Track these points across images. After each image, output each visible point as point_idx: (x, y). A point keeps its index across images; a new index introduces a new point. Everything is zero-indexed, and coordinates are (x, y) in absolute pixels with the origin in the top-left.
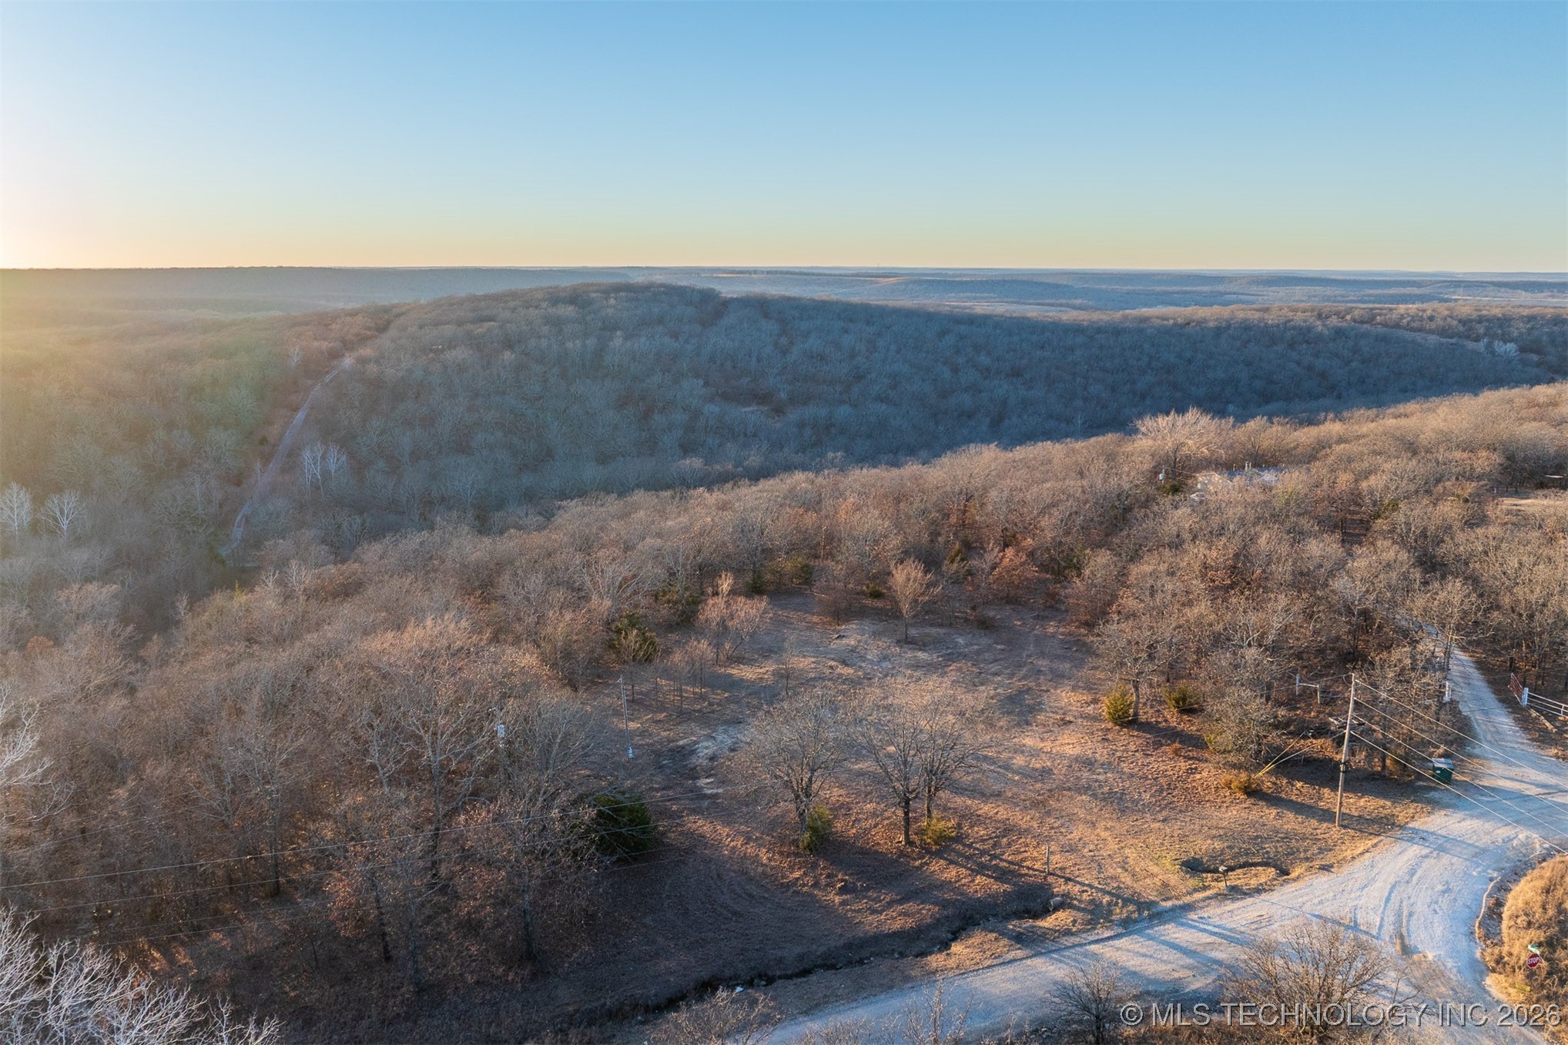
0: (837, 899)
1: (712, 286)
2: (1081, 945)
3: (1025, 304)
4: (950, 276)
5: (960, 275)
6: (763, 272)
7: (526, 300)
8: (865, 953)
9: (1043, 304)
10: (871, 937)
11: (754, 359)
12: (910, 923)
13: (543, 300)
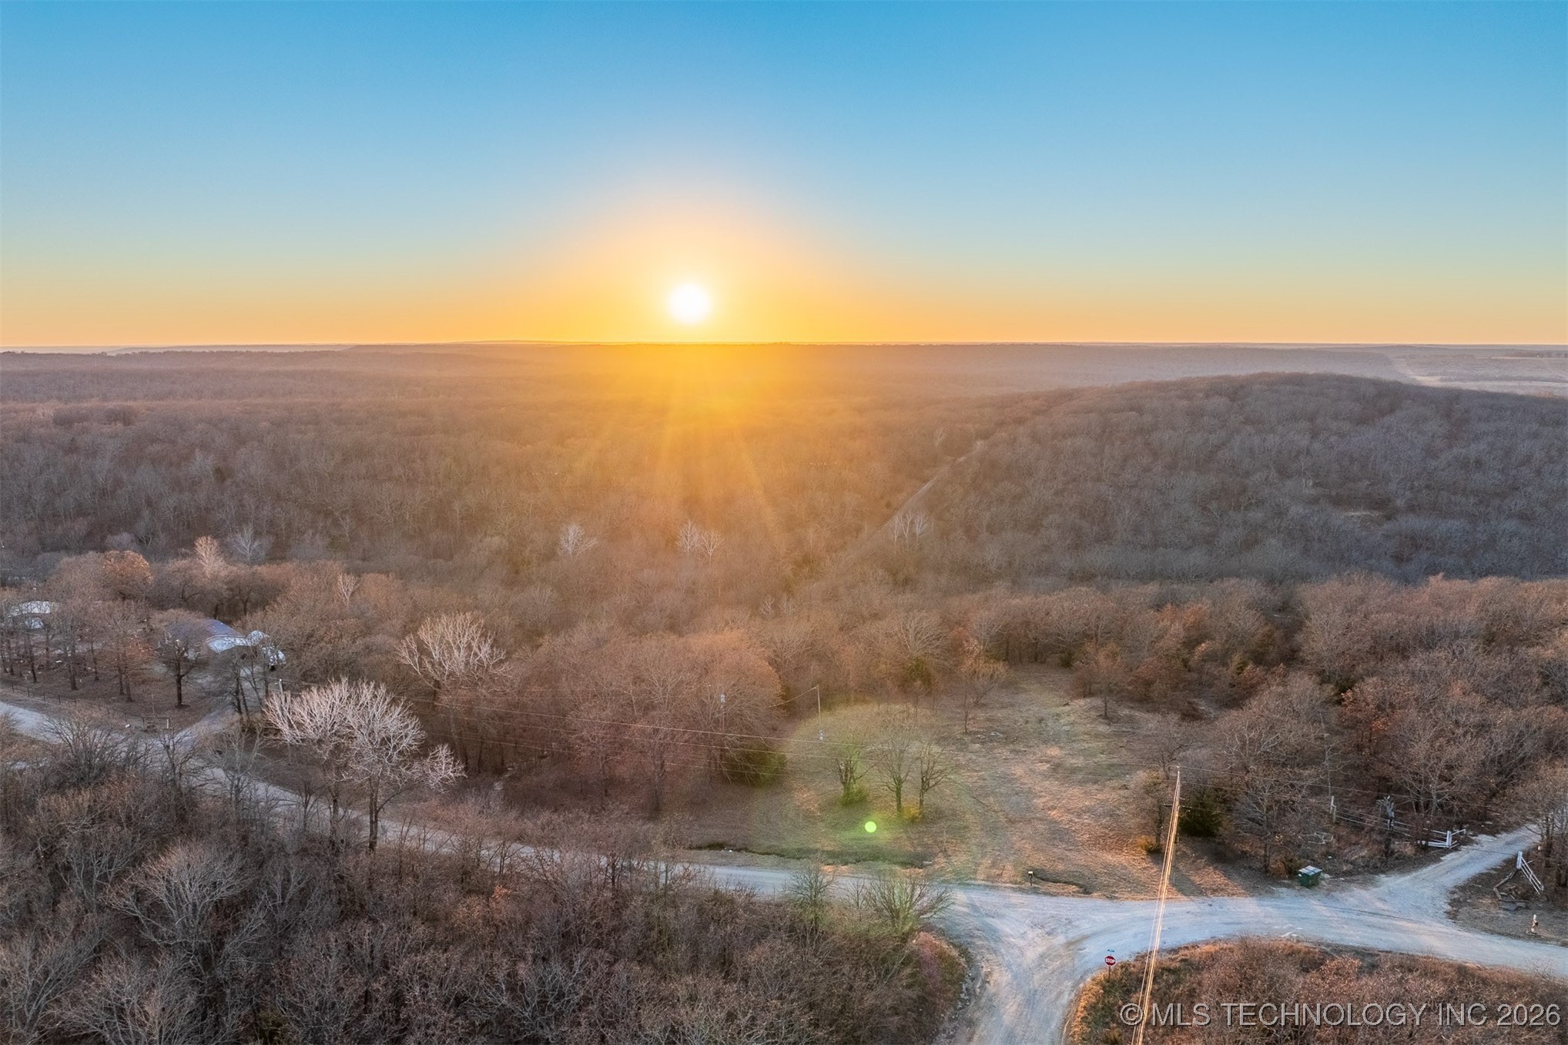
6: (1560, 354)
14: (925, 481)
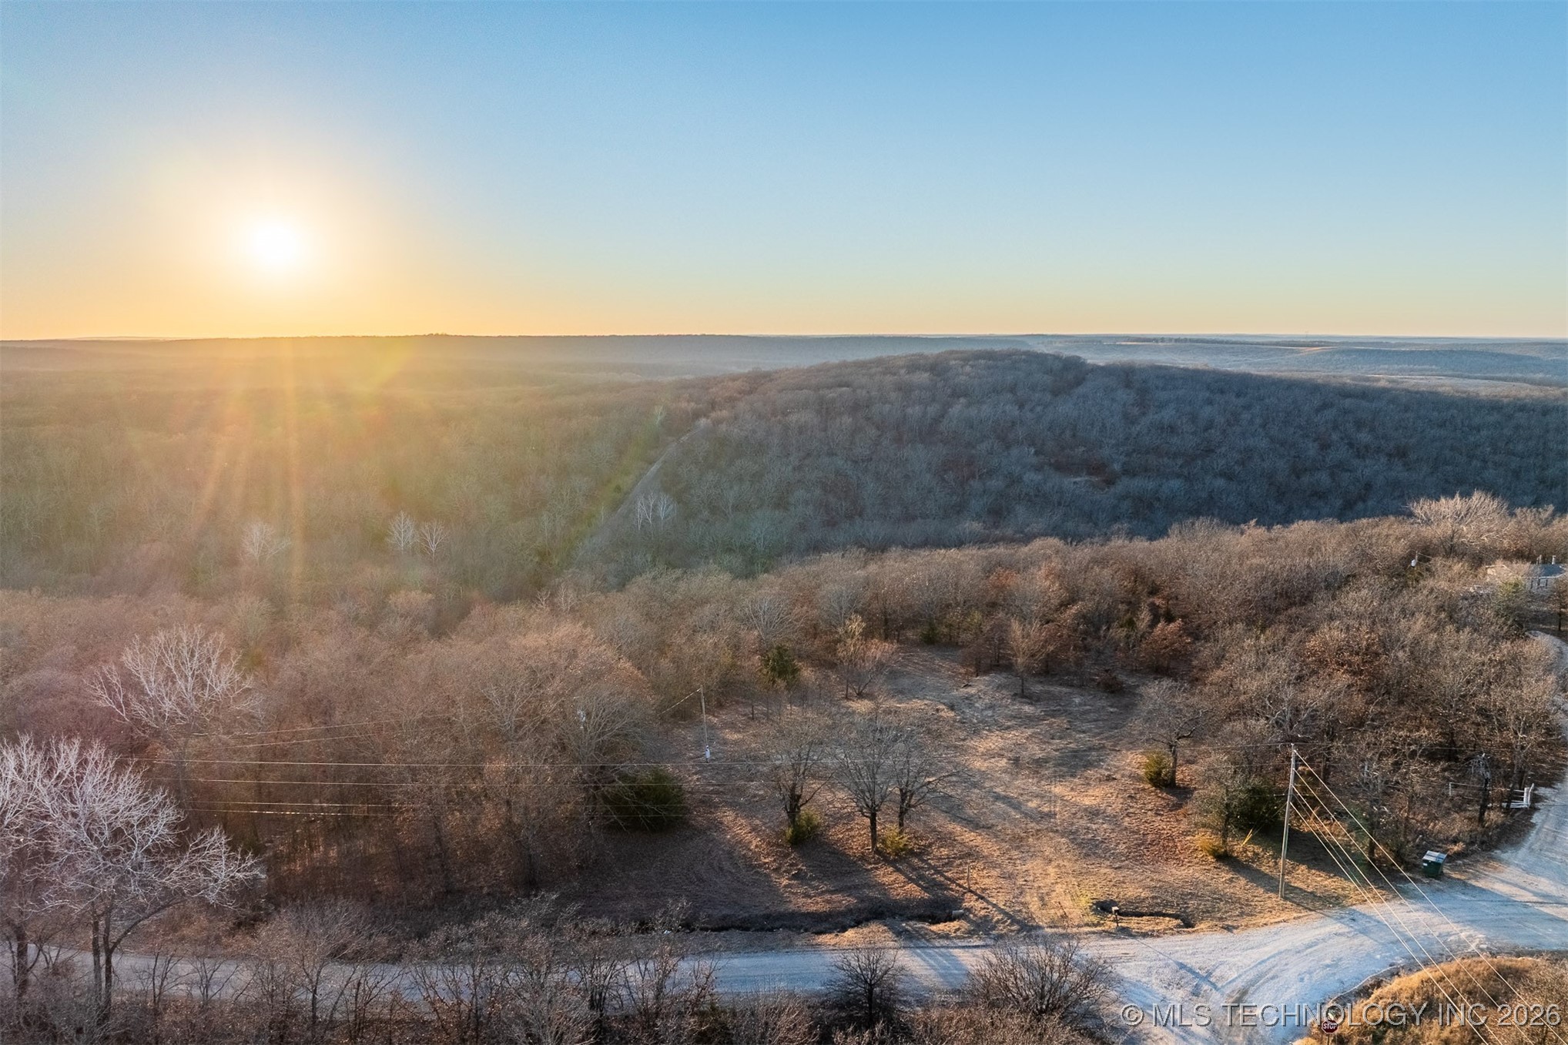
0: (785, 882)
1: (1078, 354)
2: (948, 947)
3: (1469, 377)
4: (1391, 345)
5: (1404, 345)
6: (1170, 340)
7: (885, 367)
8: (777, 924)
9: (1492, 379)
10: (789, 914)
11: (1096, 429)
12: (827, 908)
13: (902, 367)
14: (651, 463)
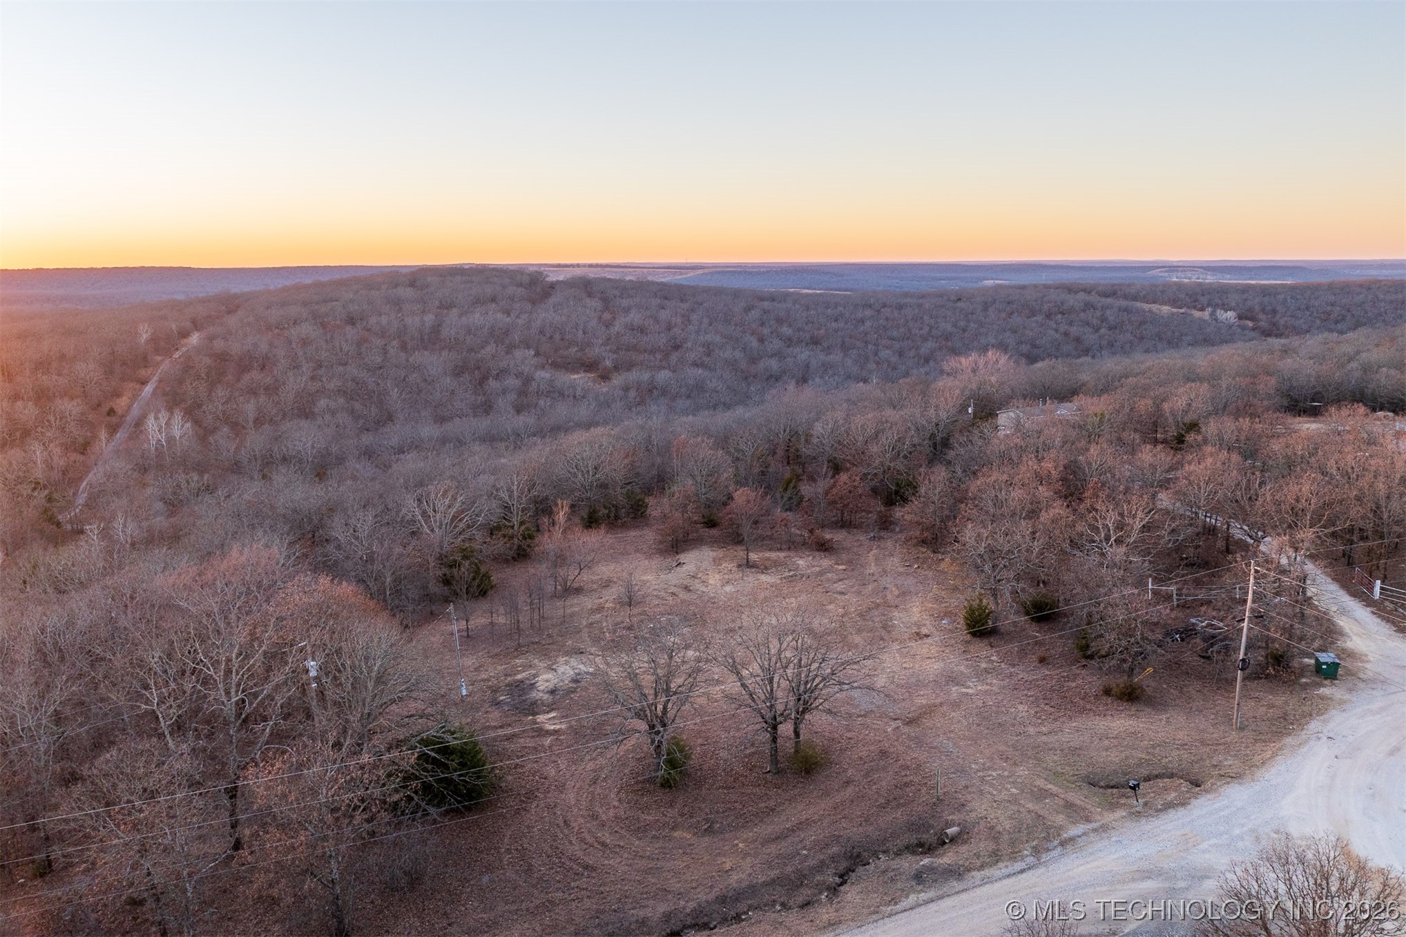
10: (747, 887)
11: (581, 332)
